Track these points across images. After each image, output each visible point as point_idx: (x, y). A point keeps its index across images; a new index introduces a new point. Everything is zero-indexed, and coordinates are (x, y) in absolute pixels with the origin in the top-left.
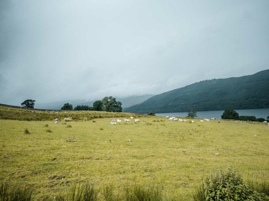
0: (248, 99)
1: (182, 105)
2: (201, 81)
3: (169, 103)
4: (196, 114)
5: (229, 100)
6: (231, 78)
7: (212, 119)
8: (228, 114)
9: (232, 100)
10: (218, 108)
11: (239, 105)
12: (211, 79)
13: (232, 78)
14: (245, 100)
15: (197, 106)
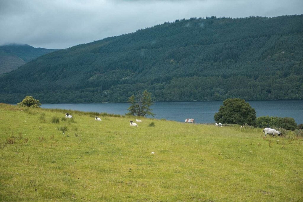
0: (287, 76)
1: (124, 82)
2: (180, 20)
3: (91, 76)
4: (150, 108)
5: (242, 75)
6: (253, 18)
7: (186, 120)
8: (231, 111)
9: (250, 77)
10: (217, 94)
11: (266, 88)
12: (205, 18)
13: (255, 18)
14: (280, 77)
15: (164, 88)
